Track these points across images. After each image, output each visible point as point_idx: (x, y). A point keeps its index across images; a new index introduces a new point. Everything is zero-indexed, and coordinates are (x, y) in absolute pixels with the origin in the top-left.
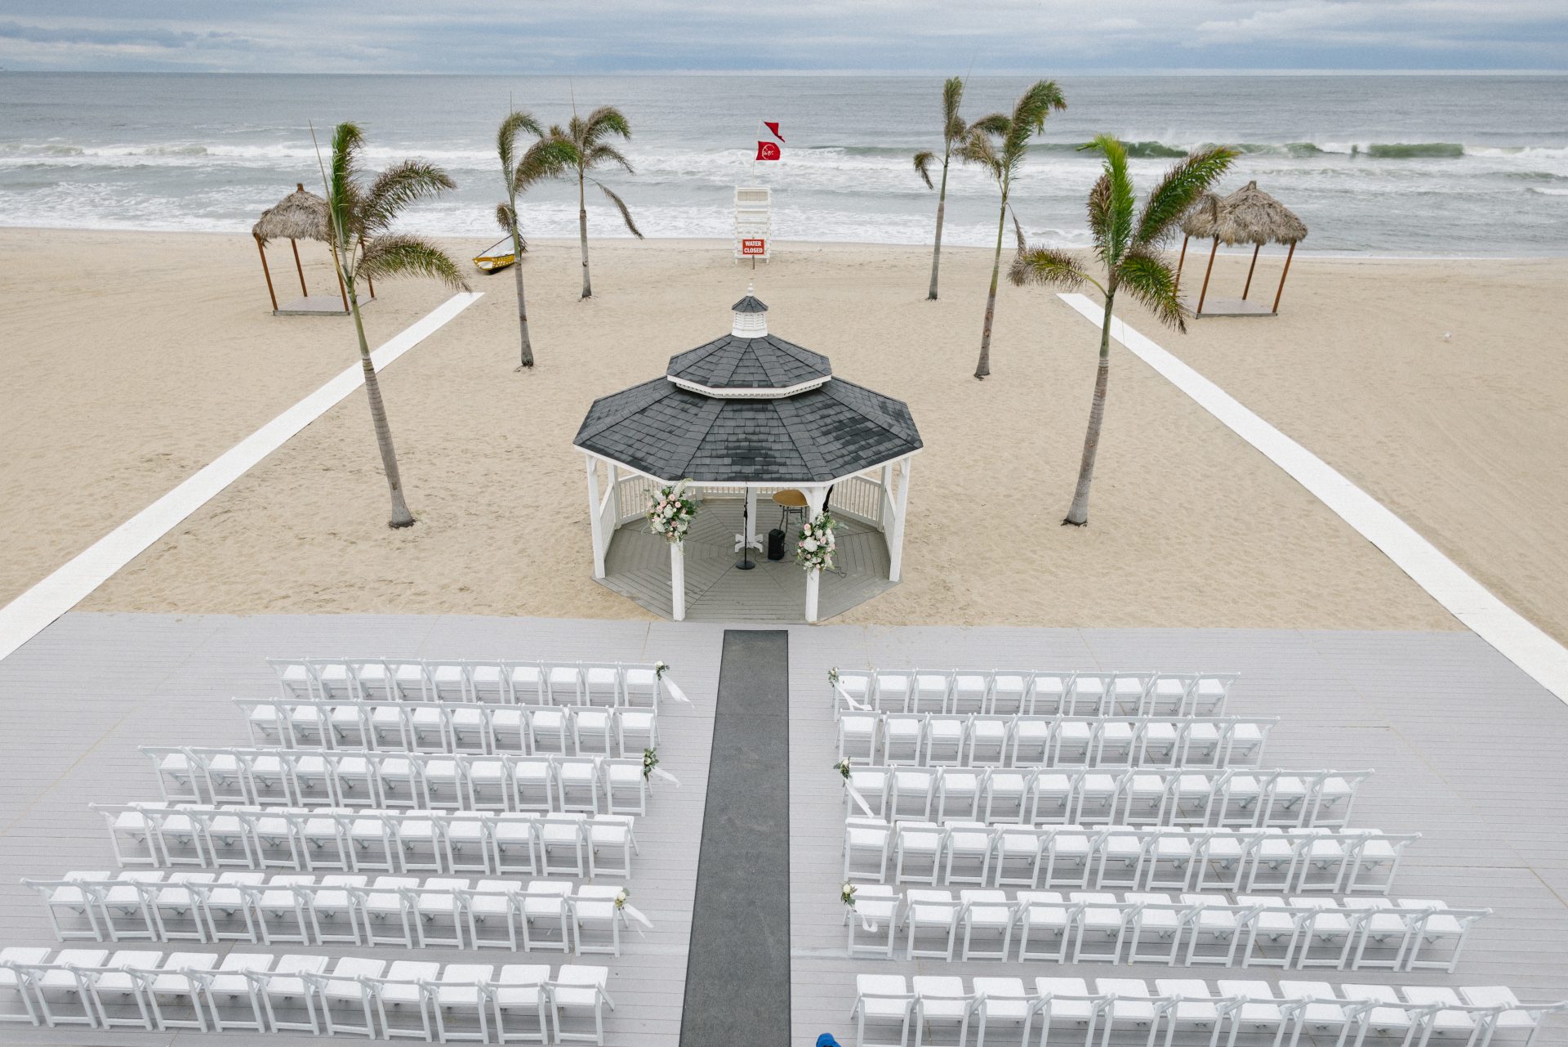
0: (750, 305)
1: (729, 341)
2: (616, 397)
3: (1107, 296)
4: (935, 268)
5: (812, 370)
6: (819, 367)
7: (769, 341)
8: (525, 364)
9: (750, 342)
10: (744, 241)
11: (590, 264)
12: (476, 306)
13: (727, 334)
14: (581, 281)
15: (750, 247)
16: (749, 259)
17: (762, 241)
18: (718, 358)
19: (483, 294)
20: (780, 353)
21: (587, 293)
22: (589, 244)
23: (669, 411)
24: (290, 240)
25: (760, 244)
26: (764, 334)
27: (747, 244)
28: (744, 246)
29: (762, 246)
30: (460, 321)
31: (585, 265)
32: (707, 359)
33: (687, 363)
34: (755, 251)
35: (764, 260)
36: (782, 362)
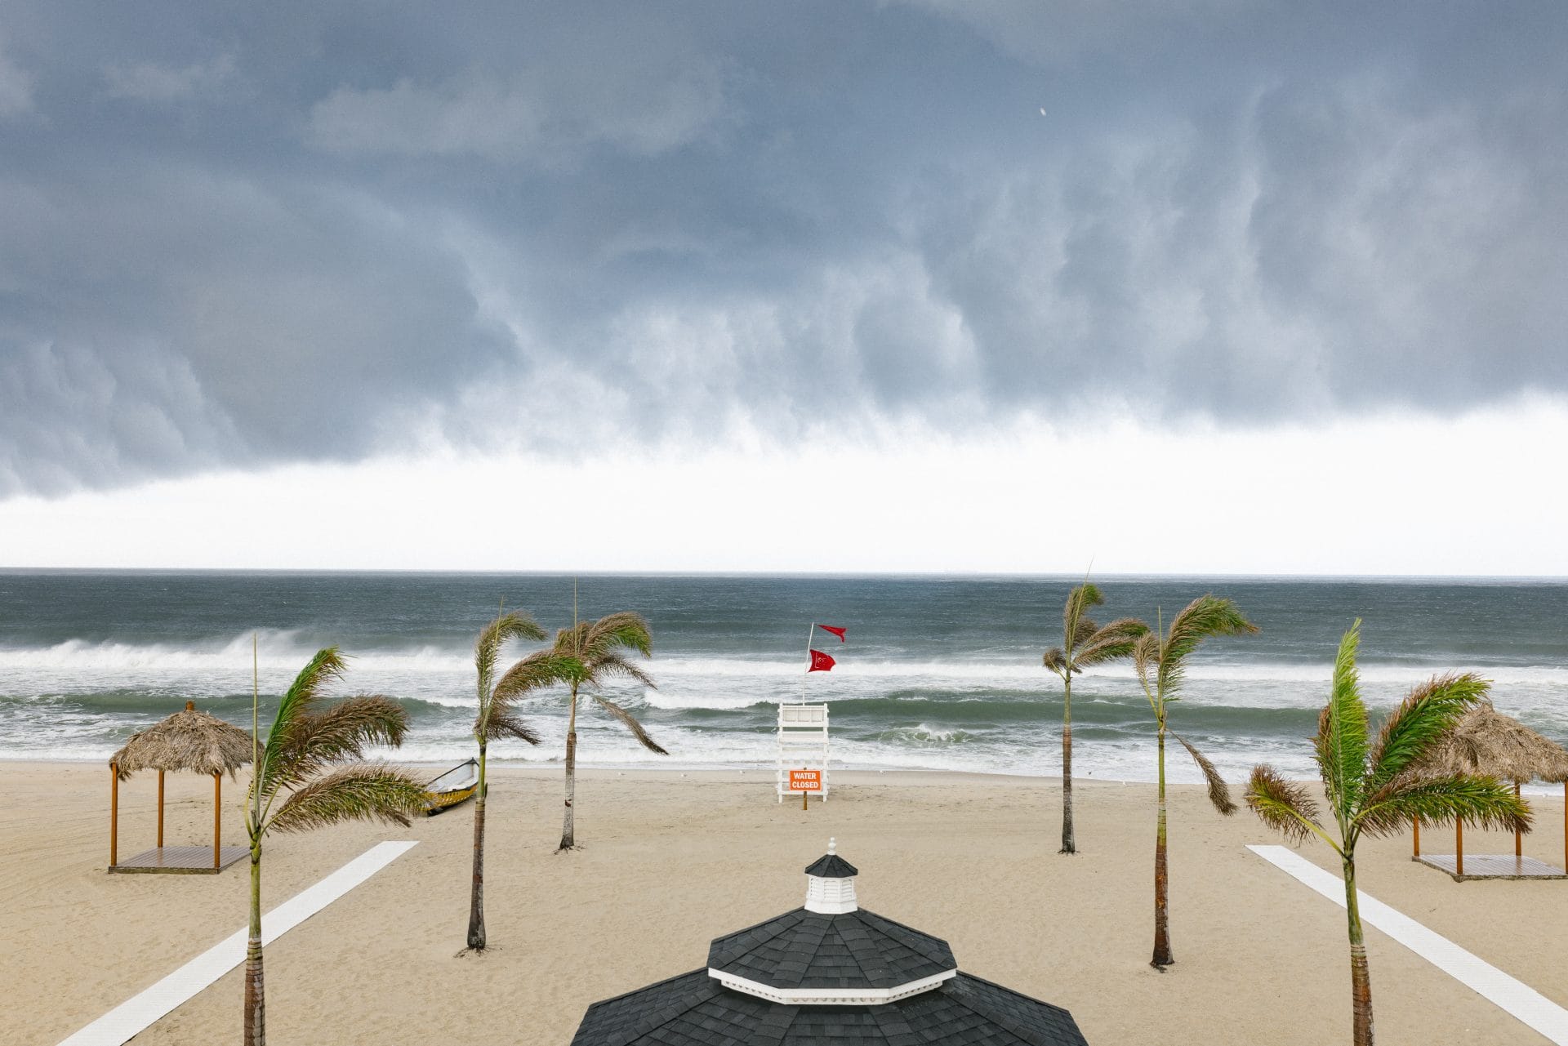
0: (833, 867)
1: (800, 919)
2: (624, 1002)
3: (1344, 855)
4: (1067, 811)
5: (928, 962)
6: (938, 957)
7: (860, 918)
8: (471, 946)
9: (833, 921)
10: (792, 773)
11: (575, 804)
12: (404, 859)
13: (797, 907)
14: (560, 825)
15: (800, 781)
16: (797, 797)
17: (818, 773)
18: (785, 944)
19: (416, 843)
20: (877, 937)
21: (567, 843)
22: (577, 774)
23: (709, 1025)
24: (157, 772)
25: (814, 776)
26: (853, 908)
27: (797, 776)
28: (793, 779)
29: (818, 779)
30: (376, 882)
31: (568, 805)
32: (769, 945)
33: (738, 951)
34: (810, 785)
35: (820, 798)
36: (882, 949)
